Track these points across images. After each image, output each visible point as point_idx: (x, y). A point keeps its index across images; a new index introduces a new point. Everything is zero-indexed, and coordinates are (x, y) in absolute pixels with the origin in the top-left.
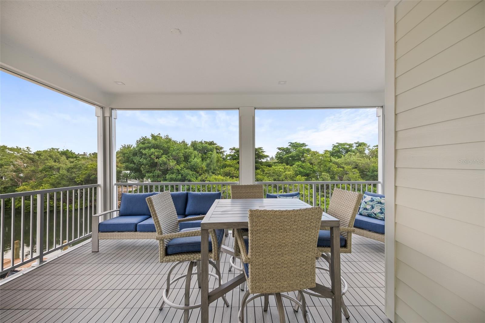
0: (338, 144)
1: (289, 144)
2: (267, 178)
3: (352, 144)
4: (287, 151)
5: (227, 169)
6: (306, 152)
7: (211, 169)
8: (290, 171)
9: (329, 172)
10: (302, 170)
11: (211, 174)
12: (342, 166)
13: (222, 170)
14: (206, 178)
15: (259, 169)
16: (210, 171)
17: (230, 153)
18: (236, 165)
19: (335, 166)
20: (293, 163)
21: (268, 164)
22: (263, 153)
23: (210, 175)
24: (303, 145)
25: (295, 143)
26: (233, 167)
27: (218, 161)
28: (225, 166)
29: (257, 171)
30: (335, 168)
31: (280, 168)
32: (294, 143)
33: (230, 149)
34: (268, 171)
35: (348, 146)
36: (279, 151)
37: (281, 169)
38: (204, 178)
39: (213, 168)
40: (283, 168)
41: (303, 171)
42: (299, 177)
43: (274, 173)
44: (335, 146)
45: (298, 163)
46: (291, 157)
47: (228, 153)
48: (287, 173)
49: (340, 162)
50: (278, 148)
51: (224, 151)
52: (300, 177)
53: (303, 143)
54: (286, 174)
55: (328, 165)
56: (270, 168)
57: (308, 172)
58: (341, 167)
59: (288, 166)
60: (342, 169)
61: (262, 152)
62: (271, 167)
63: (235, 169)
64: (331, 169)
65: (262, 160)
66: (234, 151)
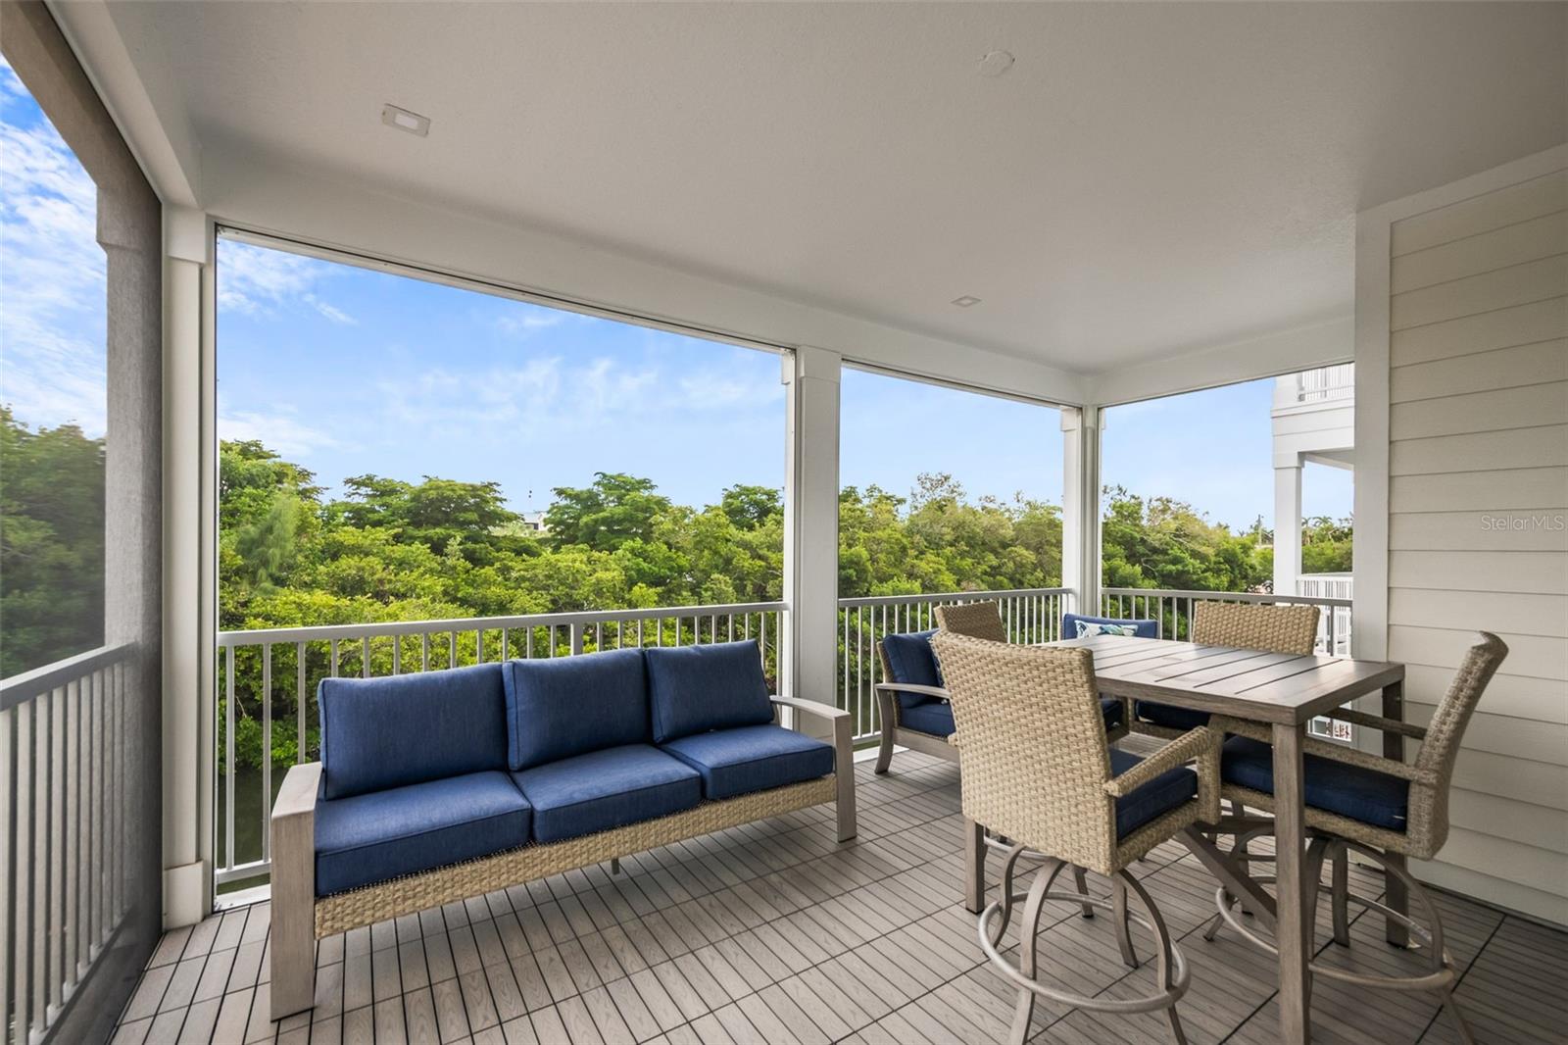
0: (738, 489)
1: (598, 478)
2: (528, 598)
3: (776, 492)
4: (589, 501)
5: (348, 565)
6: (655, 507)
7: (265, 563)
8: (607, 570)
9: (725, 571)
10: (645, 565)
11: (268, 585)
12: (761, 552)
13: (322, 568)
14: (245, 604)
15: (492, 565)
16: (262, 572)
17: (349, 500)
18: (388, 548)
19: (745, 554)
20: (612, 542)
21: (522, 544)
22: (498, 504)
23: (265, 591)
24: (644, 484)
25: (620, 475)
26: (373, 555)
27: (302, 529)
28: (334, 552)
29: (482, 571)
30: (744, 561)
31: (574, 561)
32: (612, 477)
33: (346, 482)
34: (526, 570)
35: (764, 497)
36: (557, 499)
37: (577, 564)
38: (229, 606)
39: (278, 556)
40: (585, 559)
41: (650, 568)
42: (640, 588)
43: (548, 577)
44: (730, 496)
45: (632, 543)
46: (605, 521)
47: (341, 498)
48: (600, 574)
49: (755, 542)
50: (555, 489)
51: (316, 490)
52: (643, 590)
53: (642, 478)
54: (599, 581)
55: (723, 550)
56: (533, 561)
57: (665, 572)
58: (760, 557)
59: (604, 555)
60: (763, 564)
61: (497, 499)
62: (540, 555)
63: (388, 565)
64: (734, 561)
65: (490, 528)
66: (369, 491)
